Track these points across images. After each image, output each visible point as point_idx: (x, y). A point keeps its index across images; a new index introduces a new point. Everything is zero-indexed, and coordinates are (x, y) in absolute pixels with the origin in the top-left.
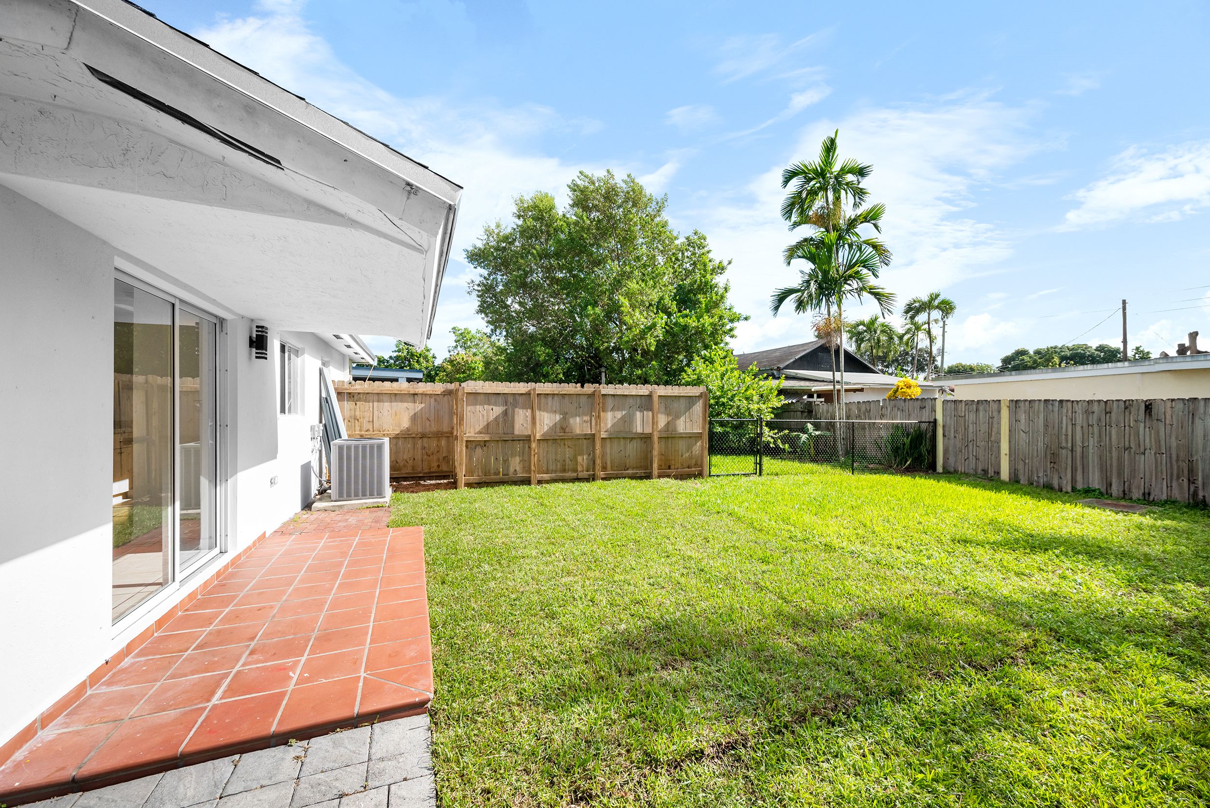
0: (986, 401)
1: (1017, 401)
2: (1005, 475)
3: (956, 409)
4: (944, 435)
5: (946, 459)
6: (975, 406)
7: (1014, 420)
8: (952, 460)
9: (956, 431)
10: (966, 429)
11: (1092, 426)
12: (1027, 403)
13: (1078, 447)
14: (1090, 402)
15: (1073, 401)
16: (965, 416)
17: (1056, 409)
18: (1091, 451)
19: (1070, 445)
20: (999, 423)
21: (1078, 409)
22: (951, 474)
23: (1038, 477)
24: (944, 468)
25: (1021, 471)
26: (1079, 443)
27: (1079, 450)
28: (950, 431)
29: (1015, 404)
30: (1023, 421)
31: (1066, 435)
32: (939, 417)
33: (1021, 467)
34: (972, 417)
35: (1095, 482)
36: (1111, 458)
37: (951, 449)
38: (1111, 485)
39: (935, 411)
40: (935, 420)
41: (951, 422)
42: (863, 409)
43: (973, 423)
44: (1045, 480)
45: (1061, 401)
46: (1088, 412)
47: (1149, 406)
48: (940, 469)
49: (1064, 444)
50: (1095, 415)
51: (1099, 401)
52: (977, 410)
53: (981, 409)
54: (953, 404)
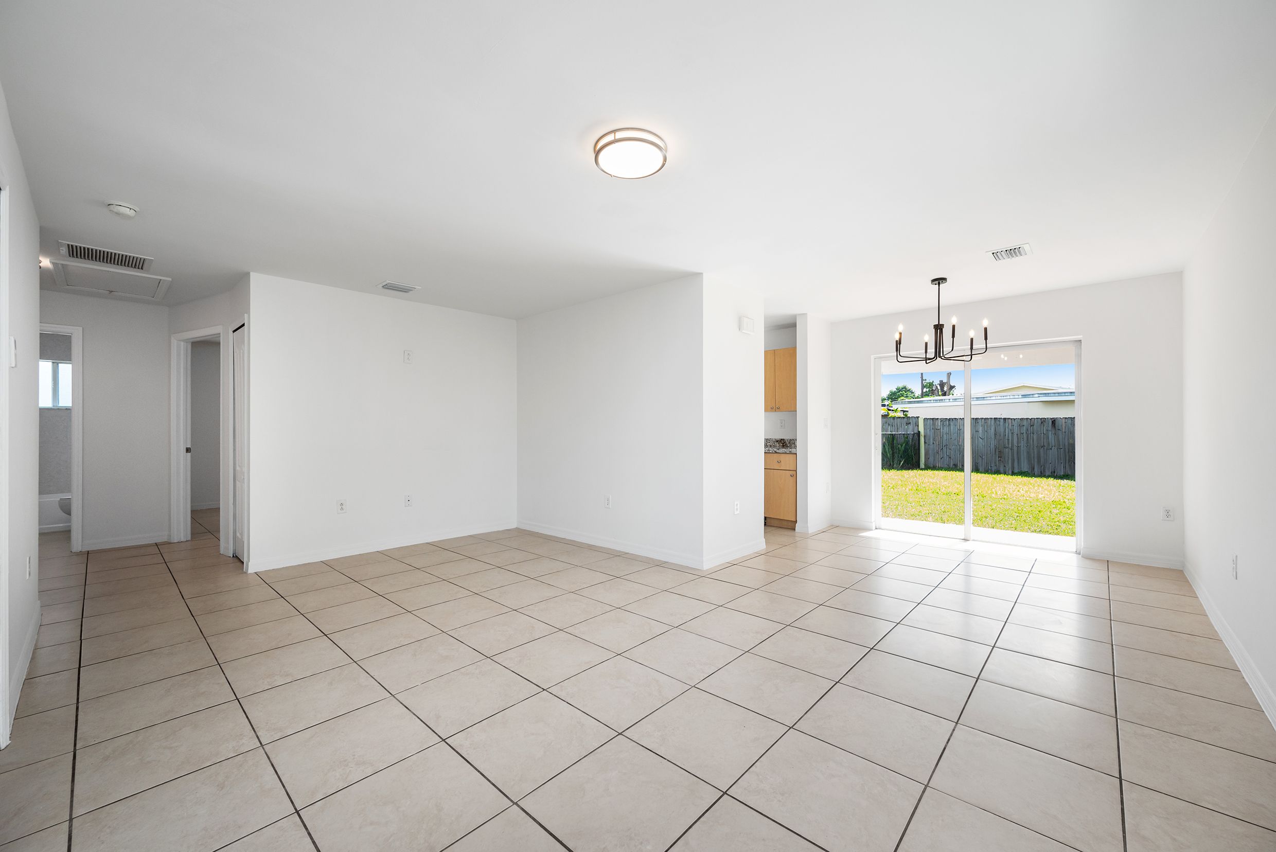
0: (956, 419)
1: (976, 419)
3: (934, 424)
4: (925, 443)
5: (926, 457)
6: (947, 422)
7: (974, 431)
8: (931, 459)
9: (934, 439)
10: (942, 438)
11: (1023, 434)
12: (983, 420)
13: (1015, 447)
14: (1022, 419)
15: (1012, 419)
16: (940, 428)
17: (1002, 424)
18: (1022, 449)
19: (1010, 446)
21: (1015, 423)
22: (927, 467)
23: (991, 467)
24: (925, 462)
25: (980, 463)
26: (1015, 444)
27: (1015, 449)
28: (929, 439)
29: (974, 420)
30: (981, 431)
31: (1008, 440)
32: (921, 429)
33: (980, 461)
34: (946, 429)
35: (1025, 468)
36: (1034, 452)
37: (930, 452)
38: (1034, 469)
39: (918, 426)
40: (919, 432)
41: (931, 434)
43: (946, 434)
44: (995, 468)
45: (1005, 419)
46: (1020, 426)
47: (1054, 421)
48: (922, 463)
49: (1007, 445)
50: (1024, 427)
51: (1027, 419)
52: (949, 425)
53: (952, 424)
54: (931, 422)
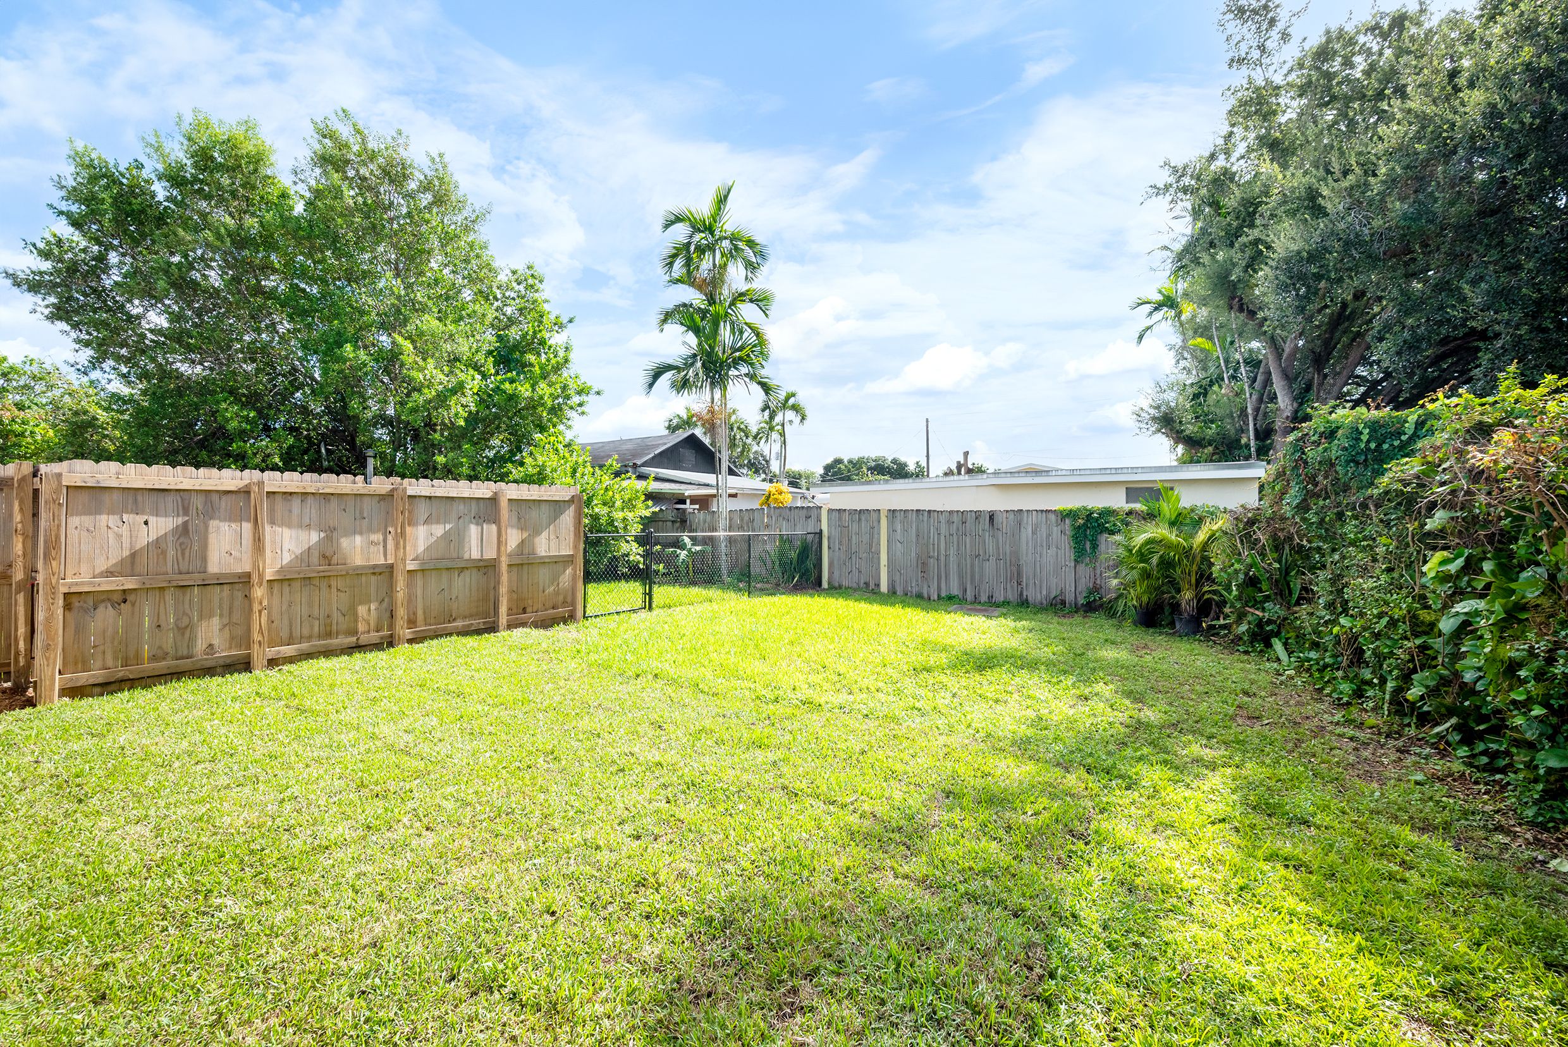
0: (867, 510)
2: (884, 588)
3: (840, 519)
4: (829, 548)
5: (831, 573)
6: (857, 516)
7: (892, 530)
8: (837, 575)
9: (840, 543)
10: (850, 540)
11: (952, 535)
12: (902, 513)
13: (942, 556)
14: (951, 512)
15: (938, 511)
16: (848, 526)
17: (925, 519)
18: (952, 559)
19: (936, 554)
20: (879, 534)
21: (942, 518)
22: (836, 589)
23: (912, 588)
24: (829, 583)
25: (898, 582)
26: (943, 552)
27: (943, 558)
28: (834, 542)
29: (893, 512)
30: (899, 531)
31: (934, 545)
32: (825, 527)
33: (897, 578)
34: (855, 527)
35: (955, 591)
36: (966, 565)
37: (835, 562)
39: (820, 521)
40: (821, 531)
41: (836, 533)
42: (746, 518)
43: (856, 534)
44: (917, 590)
45: (929, 511)
46: (950, 523)
47: (992, 516)
48: (825, 585)
49: (932, 554)
50: (955, 525)
51: (958, 511)
52: (860, 519)
53: (863, 518)
54: (837, 513)
